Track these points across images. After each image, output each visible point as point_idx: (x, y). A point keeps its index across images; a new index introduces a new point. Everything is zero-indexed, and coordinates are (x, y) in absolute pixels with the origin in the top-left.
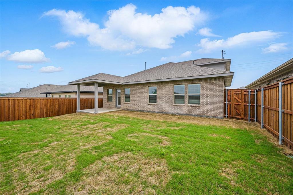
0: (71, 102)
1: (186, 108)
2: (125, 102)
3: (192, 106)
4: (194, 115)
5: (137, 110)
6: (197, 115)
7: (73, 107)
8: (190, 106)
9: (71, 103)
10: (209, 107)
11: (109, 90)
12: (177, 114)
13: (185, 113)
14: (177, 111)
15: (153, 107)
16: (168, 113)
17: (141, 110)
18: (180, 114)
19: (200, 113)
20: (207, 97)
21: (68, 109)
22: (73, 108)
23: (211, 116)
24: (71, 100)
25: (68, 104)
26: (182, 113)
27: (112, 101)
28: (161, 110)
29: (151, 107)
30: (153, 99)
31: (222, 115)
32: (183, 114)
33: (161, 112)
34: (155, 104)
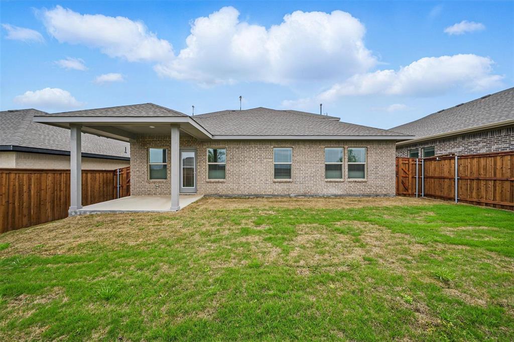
0: (23, 185)
1: (346, 186)
2: (209, 178)
3: (356, 182)
4: (359, 196)
5: (245, 195)
6: (362, 195)
7: (32, 200)
8: (354, 182)
9: (25, 188)
10: (379, 182)
11: (151, 150)
12: (333, 195)
13: (345, 193)
14: (333, 190)
15: (285, 186)
16: (316, 195)
17: (256, 193)
18: (336, 196)
19: (368, 191)
20: (376, 167)
21: (14, 208)
22: (30, 204)
23: (382, 194)
24: (25, 176)
25: (14, 193)
26: (339, 192)
27: (166, 178)
28: (302, 191)
29: (280, 187)
30: (283, 172)
31: (394, 191)
32: (342, 195)
33: (302, 195)
34: (288, 180)
